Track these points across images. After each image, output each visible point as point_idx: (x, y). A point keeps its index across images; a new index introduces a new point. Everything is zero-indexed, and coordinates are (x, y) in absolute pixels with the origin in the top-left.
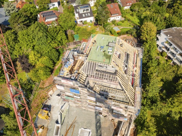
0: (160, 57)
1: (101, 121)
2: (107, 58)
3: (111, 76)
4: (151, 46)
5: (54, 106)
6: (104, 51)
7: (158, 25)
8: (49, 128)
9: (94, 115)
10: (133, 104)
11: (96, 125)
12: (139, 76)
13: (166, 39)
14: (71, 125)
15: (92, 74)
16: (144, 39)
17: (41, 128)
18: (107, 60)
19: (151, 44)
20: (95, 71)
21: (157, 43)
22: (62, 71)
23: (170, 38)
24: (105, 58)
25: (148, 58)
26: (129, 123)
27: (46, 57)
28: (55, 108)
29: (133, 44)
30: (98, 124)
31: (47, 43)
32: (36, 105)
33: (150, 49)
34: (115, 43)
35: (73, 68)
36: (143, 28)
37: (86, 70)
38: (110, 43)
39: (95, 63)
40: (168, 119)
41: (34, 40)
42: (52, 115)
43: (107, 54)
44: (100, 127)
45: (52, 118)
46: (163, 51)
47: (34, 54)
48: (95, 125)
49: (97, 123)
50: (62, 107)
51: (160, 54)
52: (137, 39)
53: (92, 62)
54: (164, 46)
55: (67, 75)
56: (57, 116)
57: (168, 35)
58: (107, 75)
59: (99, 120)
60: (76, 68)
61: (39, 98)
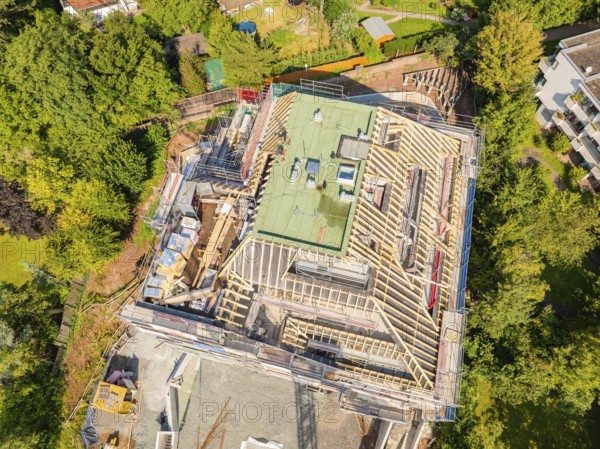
0: (542, 153)
1: (318, 410)
2: (331, 223)
3: (350, 295)
4: (512, 122)
5: (149, 362)
6: (321, 183)
7: (547, 10)
8: (139, 440)
9: (292, 390)
10: (431, 384)
11: (300, 428)
12: (460, 255)
13: (575, 82)
14: (214, 429)
15: (274, 284)
16: (489, 85)
17: (109, 442)
18: (332, 229)
19: (512, 116)
20: (286, 273)
21: (538, 94)
22: (151, 278)
23: (593, 83)
24: (325, 221)
25: (497, 169)
26: (413, 422)
27: (97, 182)
28: (151, 366)
29: (440, 98)
30: (307, 423)
31: (96, 116)
32: (82, 359)
33: (507, 134)
34: (369, 142)
35: (196, 255)
36: (486, 41)
37: (247, 269)
38: (346, 141)
39: (281, 247)
40: (551, 404)
41: (37, 107)
42: (143, 397)
43: (331, 199)
44: (312, 430)
45: (144, 405)
46: (556, 128)
47: (48, 172)
48: (295, 426)
49: (302, 419)
50: (177, 365)
51: (543, 142)
52: (460, 75)
53: (272, 245)
54: (562, 111)
55: (175, 293)
56: (160, 398)
57: (589, 70)
58: (332, 290)
59: (311, 407)
60: (208, 257)
61: (91, 333)
